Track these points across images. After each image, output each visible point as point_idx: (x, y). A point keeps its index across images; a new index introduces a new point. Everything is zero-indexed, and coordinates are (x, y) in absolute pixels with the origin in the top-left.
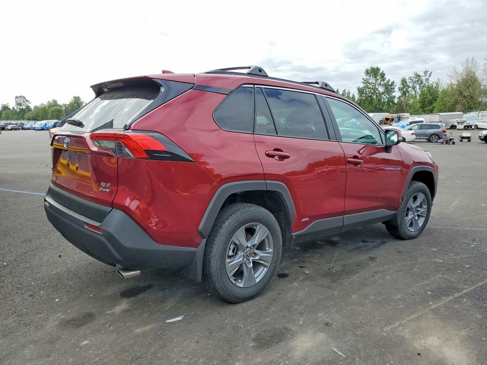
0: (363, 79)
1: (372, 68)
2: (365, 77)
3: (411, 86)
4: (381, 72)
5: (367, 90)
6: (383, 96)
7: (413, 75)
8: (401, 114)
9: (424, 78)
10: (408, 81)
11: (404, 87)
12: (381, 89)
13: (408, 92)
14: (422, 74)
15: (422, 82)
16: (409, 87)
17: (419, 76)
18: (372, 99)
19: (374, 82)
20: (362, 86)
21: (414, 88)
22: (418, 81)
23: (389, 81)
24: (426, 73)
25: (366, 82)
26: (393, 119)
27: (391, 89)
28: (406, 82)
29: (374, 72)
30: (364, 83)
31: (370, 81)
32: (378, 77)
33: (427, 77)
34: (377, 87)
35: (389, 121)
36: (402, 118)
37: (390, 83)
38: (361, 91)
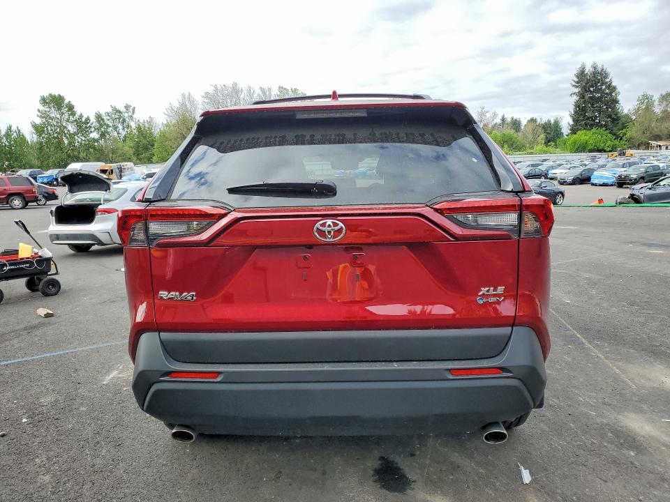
0: (39, 111)
1: (50, 95)
2: (42, 108)
3: (111, 125)
4: (66, 102)
5: (49, 127)
6: (76, 137)
7: (110, 110)
8: (122, 164)
9: (126, 115)
10: (105, 118)
11: (101, 126)
12: (72, 128)
13: (109, 134)
14: (123, 109)
15: (124, 120)
16: (108, 126)
17: (120, 112)
18: (60, 142)
19: (58, 116)
20: (38, 121)
21: (115, 128)
22: (119, 119)
23: (81, 116)
24: (127, 107)
25: (43, 115)
26: (112, 170)
27: (86, 128)
28: (103, 120)
29: (56, 101)
30: (41, 117)
31: (52, 115)
32: (64, 110)
33: (130, 114)
34: (64, 124)
35: (107, 173)
36: (124, 169)
37: (83, 119)
38: (39, 129)
